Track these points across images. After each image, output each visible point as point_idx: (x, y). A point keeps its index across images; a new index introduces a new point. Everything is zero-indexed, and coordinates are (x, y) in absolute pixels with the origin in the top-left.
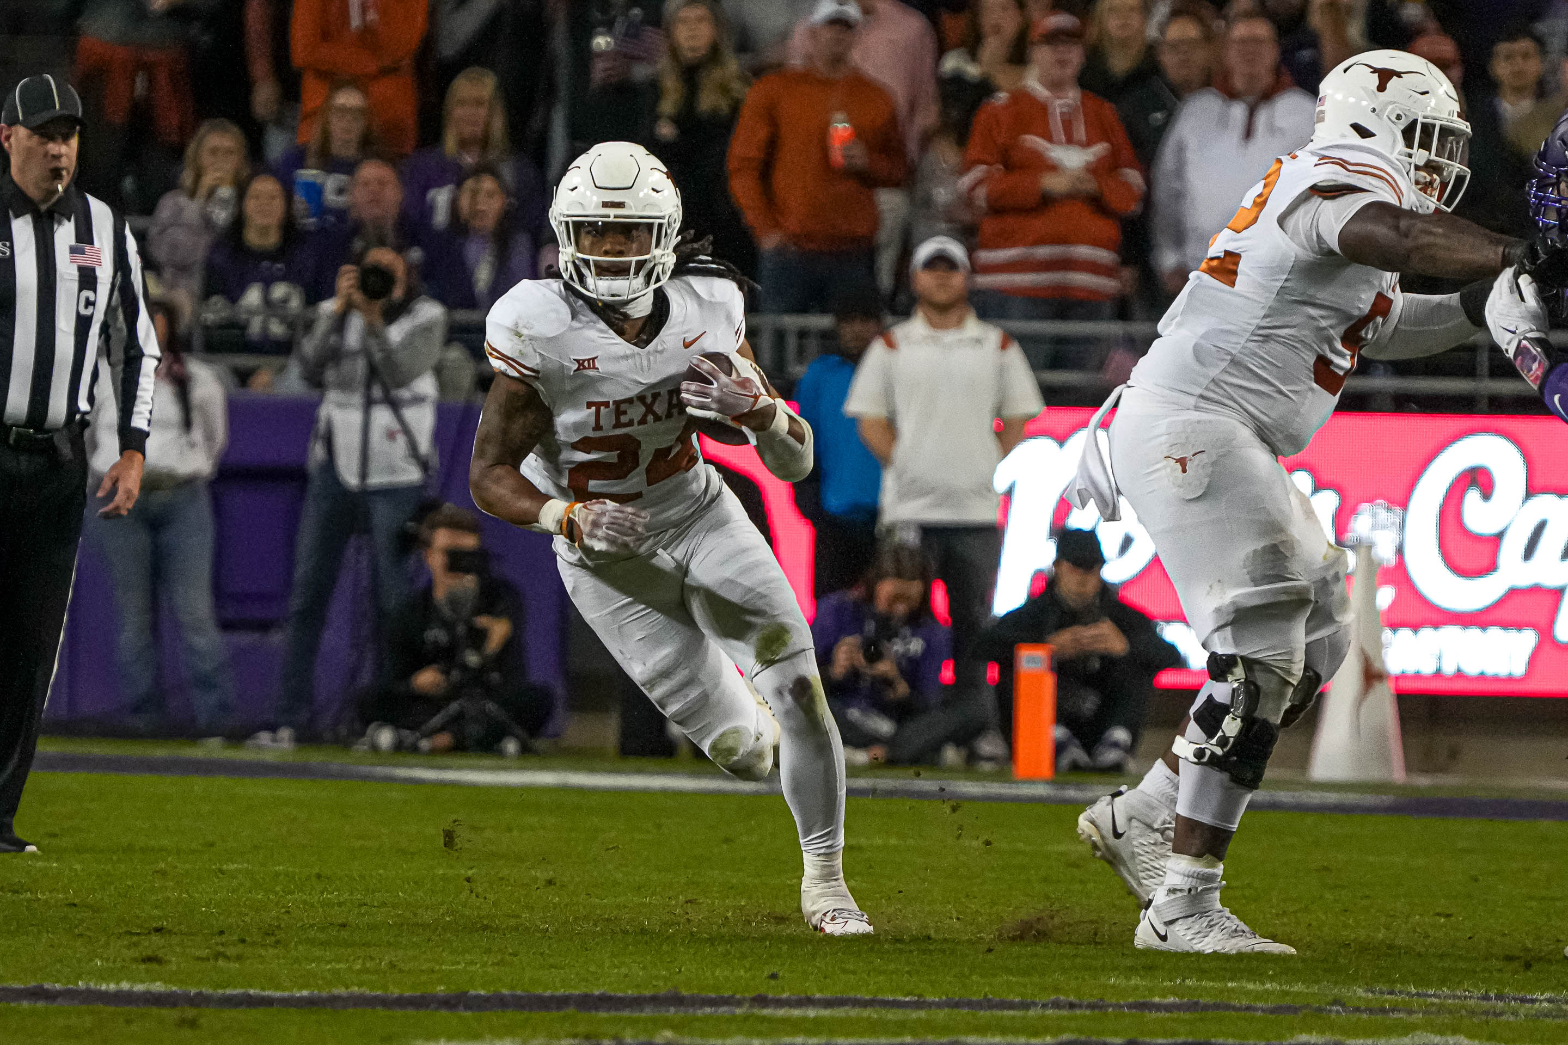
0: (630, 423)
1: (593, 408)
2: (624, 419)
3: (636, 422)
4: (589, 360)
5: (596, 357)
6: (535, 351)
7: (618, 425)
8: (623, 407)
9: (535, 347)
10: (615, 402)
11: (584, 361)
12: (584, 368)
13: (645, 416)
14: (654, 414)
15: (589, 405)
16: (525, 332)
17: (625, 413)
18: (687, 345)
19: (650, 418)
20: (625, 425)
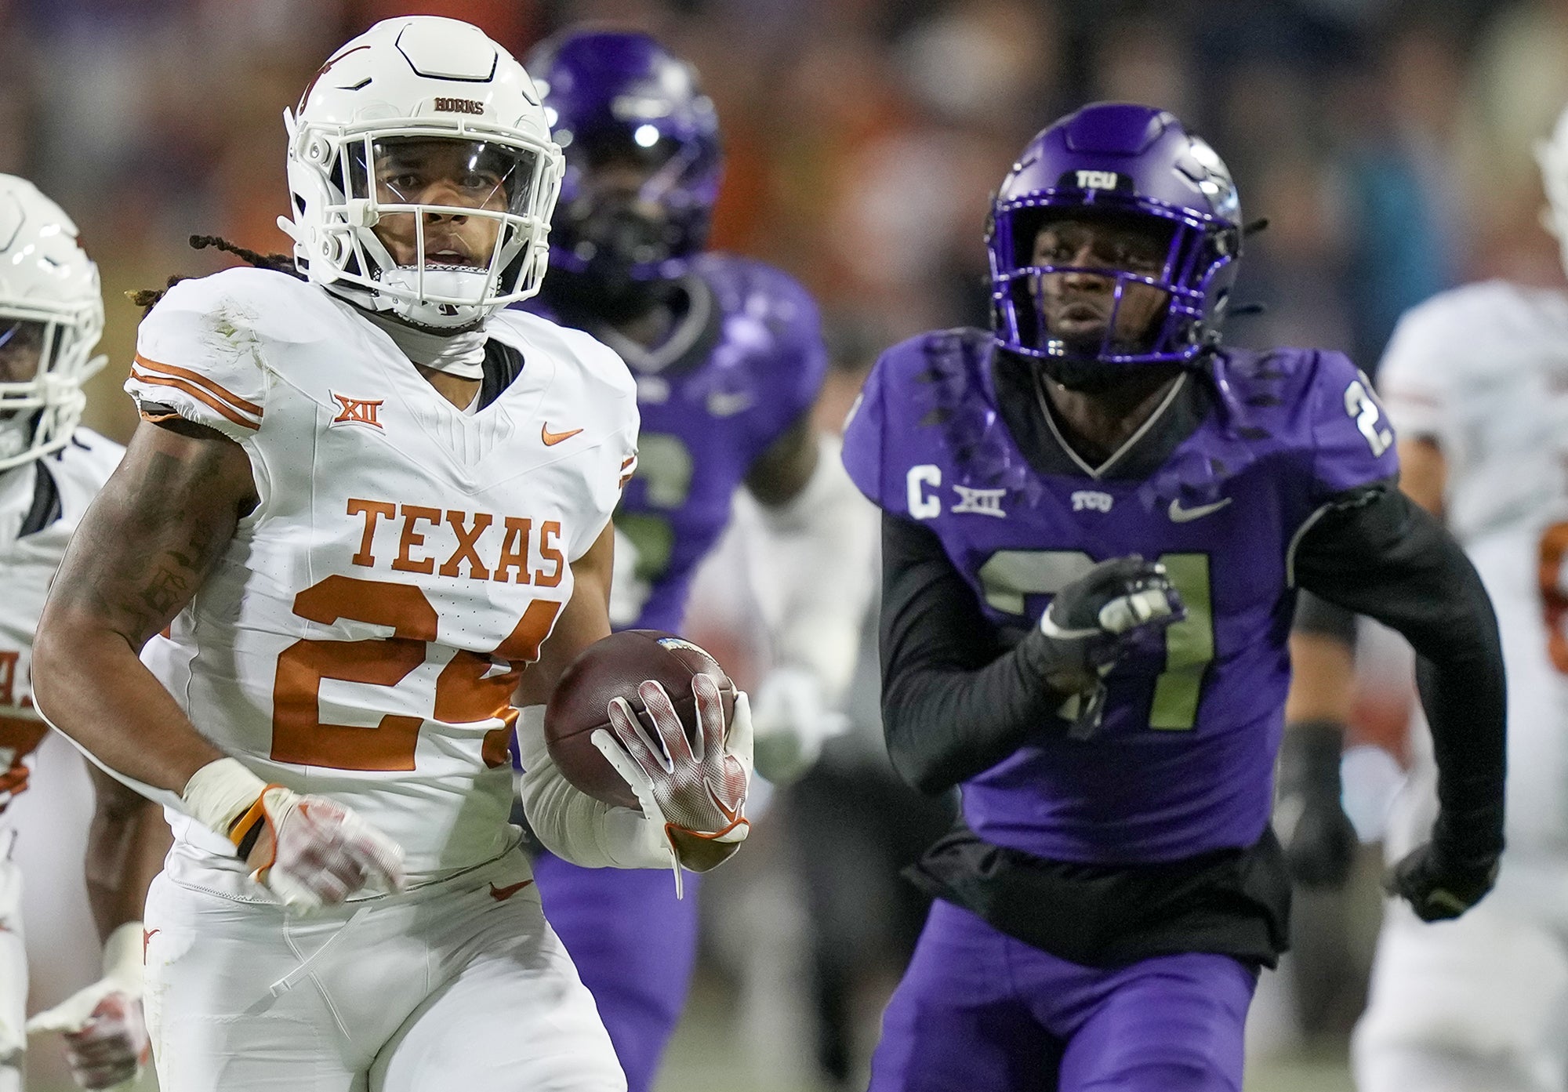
0: (426, 567)
1: (361, 517)
2: (416, 554)
3: (436, 568)
4: (365, 404)
5: (380, 403)
6: (260, 365)
7: (401, 564)
8: (422, 525)
9: (261, 355)
10: (405, 509)
11: (356, 403)
12: (356, 418)
13: (455, 559)
14: (475, 560)
15: (353, 506)
16: (241, 323)
17: (419, 540)
18: (550, 441)
19: (465, 565)
20: (414, 567)
